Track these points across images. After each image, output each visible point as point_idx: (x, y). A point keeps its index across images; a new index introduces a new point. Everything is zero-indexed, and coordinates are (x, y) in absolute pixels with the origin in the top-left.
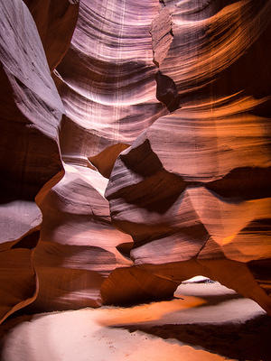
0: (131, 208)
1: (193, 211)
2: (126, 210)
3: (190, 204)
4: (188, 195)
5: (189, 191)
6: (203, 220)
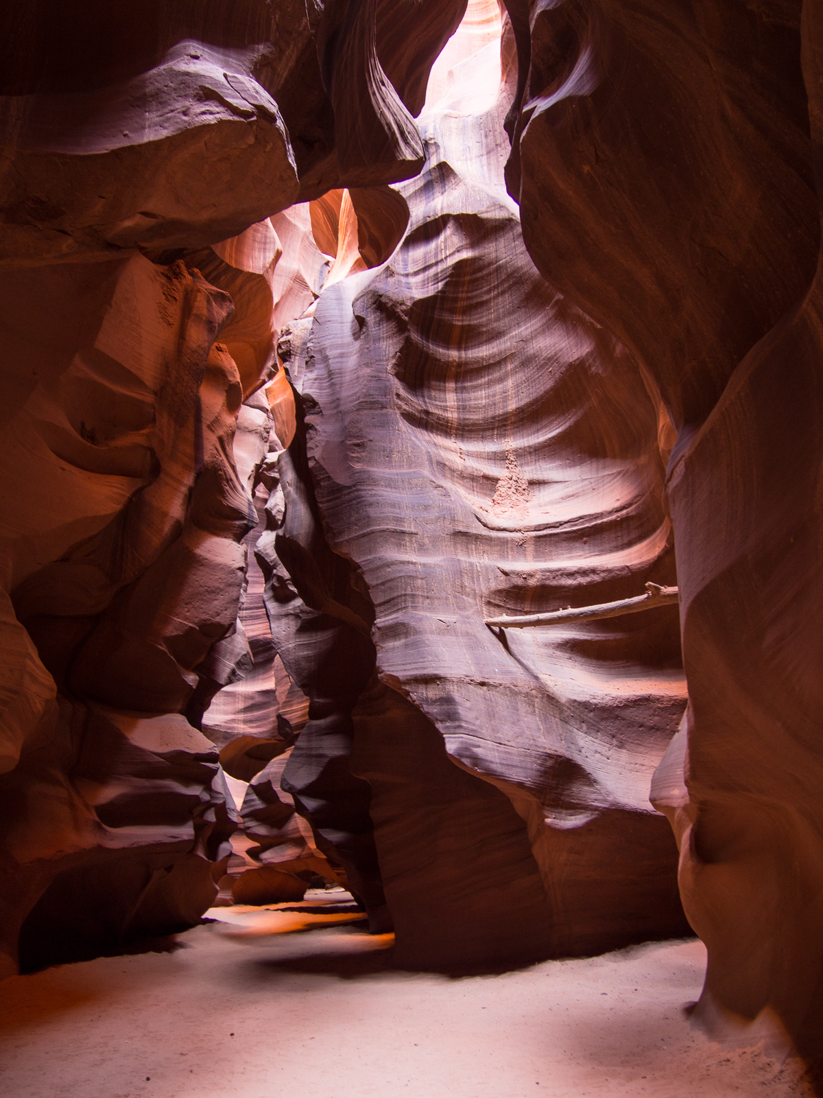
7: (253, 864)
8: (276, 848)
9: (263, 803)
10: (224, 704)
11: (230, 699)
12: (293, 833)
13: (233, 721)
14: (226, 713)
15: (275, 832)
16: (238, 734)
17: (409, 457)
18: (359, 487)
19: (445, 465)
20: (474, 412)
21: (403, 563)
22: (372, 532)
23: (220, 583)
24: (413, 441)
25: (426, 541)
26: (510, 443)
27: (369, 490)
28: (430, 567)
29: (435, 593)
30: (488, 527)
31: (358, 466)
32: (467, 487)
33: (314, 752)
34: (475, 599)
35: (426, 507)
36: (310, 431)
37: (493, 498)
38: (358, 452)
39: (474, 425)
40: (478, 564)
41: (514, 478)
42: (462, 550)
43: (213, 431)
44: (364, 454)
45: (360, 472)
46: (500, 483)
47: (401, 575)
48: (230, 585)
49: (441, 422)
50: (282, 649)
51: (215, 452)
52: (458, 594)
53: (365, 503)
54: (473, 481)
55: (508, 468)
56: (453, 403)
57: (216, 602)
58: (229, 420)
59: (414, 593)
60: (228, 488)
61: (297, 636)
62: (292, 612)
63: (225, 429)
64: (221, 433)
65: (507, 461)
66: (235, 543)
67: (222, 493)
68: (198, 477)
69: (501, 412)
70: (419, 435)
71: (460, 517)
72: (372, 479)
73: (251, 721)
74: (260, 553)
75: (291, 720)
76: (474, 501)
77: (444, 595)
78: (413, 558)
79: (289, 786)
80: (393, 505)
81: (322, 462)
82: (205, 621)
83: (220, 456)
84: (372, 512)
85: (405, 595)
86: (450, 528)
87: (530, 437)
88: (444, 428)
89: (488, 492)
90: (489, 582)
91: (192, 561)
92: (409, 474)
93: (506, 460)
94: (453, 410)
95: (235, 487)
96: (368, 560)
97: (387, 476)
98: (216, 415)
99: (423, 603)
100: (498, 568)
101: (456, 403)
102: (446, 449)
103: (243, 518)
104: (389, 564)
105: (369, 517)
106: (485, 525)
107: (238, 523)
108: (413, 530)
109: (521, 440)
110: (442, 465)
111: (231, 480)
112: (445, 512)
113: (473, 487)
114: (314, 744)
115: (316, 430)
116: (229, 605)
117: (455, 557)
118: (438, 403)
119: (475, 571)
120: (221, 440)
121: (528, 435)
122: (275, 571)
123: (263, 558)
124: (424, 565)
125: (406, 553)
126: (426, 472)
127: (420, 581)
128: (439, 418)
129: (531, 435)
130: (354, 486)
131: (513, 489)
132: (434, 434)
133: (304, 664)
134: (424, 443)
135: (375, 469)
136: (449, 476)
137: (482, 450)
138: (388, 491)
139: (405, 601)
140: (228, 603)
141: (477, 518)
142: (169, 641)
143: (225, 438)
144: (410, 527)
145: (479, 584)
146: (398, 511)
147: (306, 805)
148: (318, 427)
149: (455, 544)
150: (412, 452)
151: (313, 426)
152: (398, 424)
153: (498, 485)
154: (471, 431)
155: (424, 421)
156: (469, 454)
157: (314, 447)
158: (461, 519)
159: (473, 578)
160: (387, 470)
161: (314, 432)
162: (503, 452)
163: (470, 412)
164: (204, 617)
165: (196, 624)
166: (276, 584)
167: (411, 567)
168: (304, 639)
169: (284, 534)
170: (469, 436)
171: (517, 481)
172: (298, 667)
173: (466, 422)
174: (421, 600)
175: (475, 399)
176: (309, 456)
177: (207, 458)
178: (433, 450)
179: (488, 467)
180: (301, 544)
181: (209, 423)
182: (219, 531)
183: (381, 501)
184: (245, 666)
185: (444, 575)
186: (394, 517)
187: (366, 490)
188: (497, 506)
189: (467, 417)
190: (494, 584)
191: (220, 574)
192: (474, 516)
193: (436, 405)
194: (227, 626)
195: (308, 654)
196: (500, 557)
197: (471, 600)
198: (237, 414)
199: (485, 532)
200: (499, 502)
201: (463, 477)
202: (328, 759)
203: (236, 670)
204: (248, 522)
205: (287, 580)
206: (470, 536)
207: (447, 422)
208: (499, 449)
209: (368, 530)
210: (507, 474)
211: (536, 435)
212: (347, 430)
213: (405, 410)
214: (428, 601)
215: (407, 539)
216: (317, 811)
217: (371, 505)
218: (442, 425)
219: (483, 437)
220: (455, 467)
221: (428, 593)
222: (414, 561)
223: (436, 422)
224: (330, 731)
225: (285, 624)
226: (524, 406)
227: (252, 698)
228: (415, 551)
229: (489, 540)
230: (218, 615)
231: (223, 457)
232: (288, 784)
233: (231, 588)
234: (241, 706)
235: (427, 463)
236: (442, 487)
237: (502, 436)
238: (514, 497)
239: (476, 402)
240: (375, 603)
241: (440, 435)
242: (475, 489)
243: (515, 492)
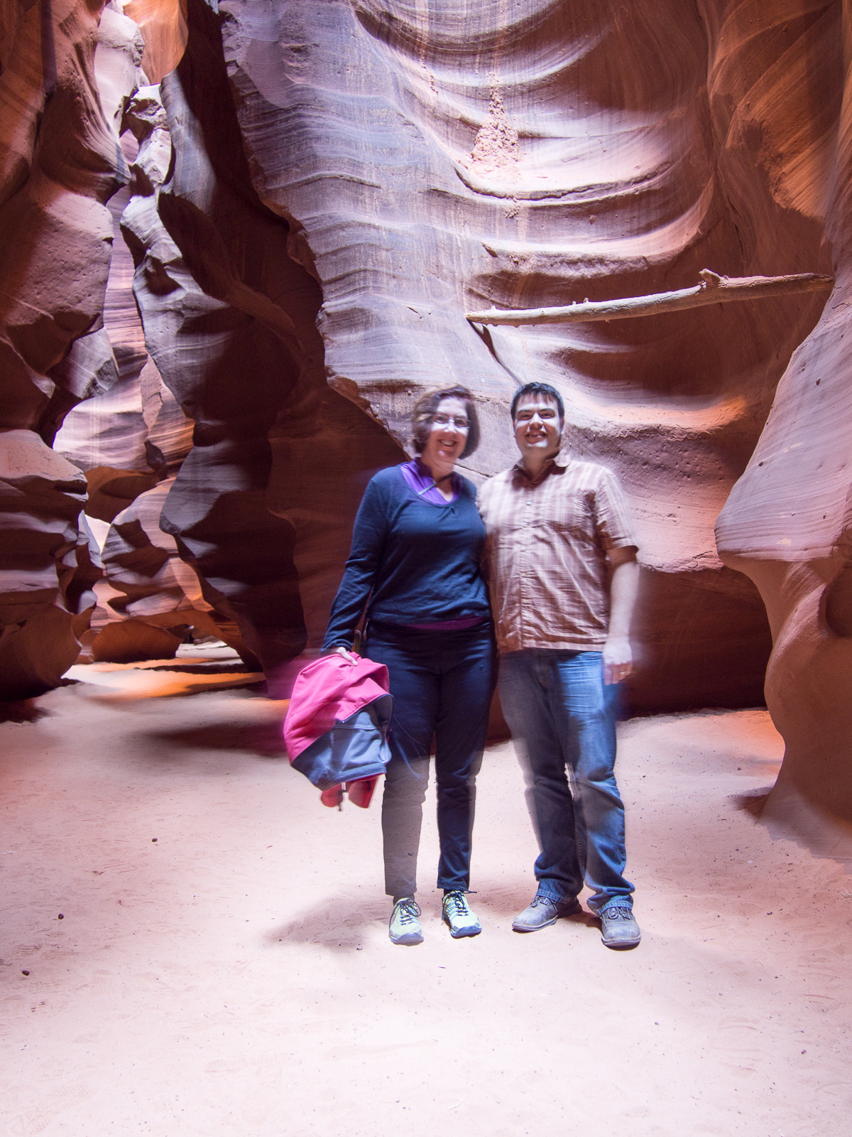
0: (125, 572)
1: (173, 577)
2: (122, 573)
3: (172, 570)
4: (170, 564)
5: (172, 560)
6: (180, 583)
7: (117, 617)
8: (147, 599)
9: (130, 547)
10: (75, 427)
11: (82, 422)
12: (168, 583)
13: (87, 448)
14: (77, 438)
15: (145, 580)
16: (93, 464)
17: (368, 76)
18: (301, 112)
19: (414, 95)
20: (451, 26)
21: (362, 225)
22: (320, 179)
23: (81, 258)
24: (373, 54)
25: (392, 198)
26: (497, 78)
27: (316, 117)
28: (398, 235)
29: (403, 272)
30: (471, 188)
31: (298, 81)
32: (440, 133)
33: (200, 486)
34: (454, 284)
35: (392, 151)
36: (228, 24)
37: (473, 152)
38: (298, 61)
39: (450, 45)
40: (458, 238)
41: (500, 127)
42: (438, 217)
43: (67, 34)
44: (306, 64)
45: (302, 90)
46: (482, 132)
47: (359, 242)
48: (94, 262)
49: (407, 35)
50: (160, 355)
51: (71, 66)
52: (433, 276)
53: (310, 136)
54: (447, 125)
55: (492, 112)
56: (423, 9)
57: (76, 284)
58: (88, 21)
59: (377, 269)
60: (88, 123)
61: (179, 339)
62: (172, 307)
63: (84, 34)
64: (78, 39)
65: (491, 103)
66: (99, 205)
67: (81, 130)
68: (49, 99)
69: (487, 30)
70: (380, 49)
71: (436, 169)
72: (320, 101)
73: (109, 449)
74: (128, 226)
75: (164, 448)
76: (451, 152)
77: (415, 275)
78: (376, 221)
79: (170, 526)
80: (348, 143)
81: (247, 70)
82: (62, 308)
83: (79, 74)
84: (320, 149)
85: (365, 271)
86: (424, 184)
87: (523, 72)
88: (411, 45)
89: (466, 144)
90: (471, 263)
91: (41, 224)
92: (368, 100)
93: (490, 100)
94: (423, 19)
95: (98, 124)
96: (314, 218)
97: (339, 100)
98: (72, 10)
99: (388, 284)
100: (484, 246)
101: (427, 10)
102: (414, 73)
103: (110, 170)
104: (343, 227)
105: (315, 156)
106: (468, 185)
107: (103, 176)
108: (374, 181)
109: (512, 75)
110: (410, 95)
111: (93, 113)
112: (417, 160)
113: (447, 133)
114: (200, 476)
115: (236, 22)
116: (93, 289)
117: (428, 224)
118: (403, 6)
119: (455, 247)
120: (78, 48)
121: (521, 69)
122: (148, 252)
123: (133, 234)
124: (390, 231)
125: (366, 212)
126: (392, 100)
127: (384, 253)
128: (404, 29)
129: (525, 69)
130: (295, 109)
131: (499, 142)
132: (398, 51)
133: (187, 376)
134: (387, 60)
135: (322, 88)
136: (419, 112)
137: (460, 83)
138: (340, 122)
139: (365, 279)
140: (92, 286)
141: (458, 174)
142: (14, 332)
143: (84, 49)
144: (371, 176)
145: (459, 265)
146: (354, 151)
147: (192, 550)
148: (239, 19)
149: (430, 206)
150: (372, 69)
151: (231, 16)
152: (353, 26)
153: (479, 135)
154: (445, 54)
155: (385, 30)
156: (444, 87)
157: (234, 46)
158: (438, 173)
159: (451, 256)
160: (339, 92)
161: (234, 26)
162: (487, 89)
163: (446, 25)
164: (61, 302)
165: (49, 311)
166: (151, 269)
167: (373, 232)
168: (187, 344)
169: (172, 191)
170: (443, 61)
171: (503, 131)
172: (179, 379)
173: (440, 39)
174: (385, 279)
175: (453, 8)
176: (227, 60)
177: (60, 72)
178: (398, 71)
179: (468, 108)
180: (197, 205)
181: (61, 21)
182: (76, 185)
183: (332, 134)
184: (109, 376)
185: (415, 247)
186: (350, 159)
187: (310, 117)
188: (478, 162)
189: (442, 32)
190: (478, 266)
191: (80, 246)
192: (454, 171)
193: (402, 9)
194: (91, 317)
195: (193, 363)
196: (485, 232)
197: (449, 286)
198: (99, 15)
199: (467, 194)
200: (481, 157)
201: (436, 117)
202: (218, 495)
203: (97, 379)
204: (117, 176)
205: (165, 264)
206: (449, 198)
207: (416, 35)
208: (481, 84)
209: (315, 175)
210: (492, 121)
211: (531, 69)
212: (282, 27)
213: (361, 7)
214: (394, 282)
215: (367, 193)
216: (205, 557)
217: (318, 138)
218: (408, 39)
219: (460, 65)
220: (426, 101)
221: (394, 269)
222: (377, 224)
223: (401, 34)
224: (222, 460)
225: (163, 323)
226: (519, 24)
227: (110, 421)
228: (376, 211)
229: (473, 205)
230: (80, 301)
231: (82, 76)
232: (169, 523)
233: (97, 266)
234: (96, 429)
235: (392, 88)
236: (413, 125)
237: (486, 66)
238: (501, 153)
239: (455, 12)
240: (323, 279)
241: (405, 54)
242: (450, 136)
243: (501, 145)
